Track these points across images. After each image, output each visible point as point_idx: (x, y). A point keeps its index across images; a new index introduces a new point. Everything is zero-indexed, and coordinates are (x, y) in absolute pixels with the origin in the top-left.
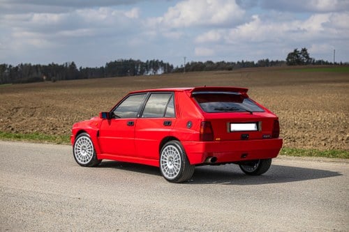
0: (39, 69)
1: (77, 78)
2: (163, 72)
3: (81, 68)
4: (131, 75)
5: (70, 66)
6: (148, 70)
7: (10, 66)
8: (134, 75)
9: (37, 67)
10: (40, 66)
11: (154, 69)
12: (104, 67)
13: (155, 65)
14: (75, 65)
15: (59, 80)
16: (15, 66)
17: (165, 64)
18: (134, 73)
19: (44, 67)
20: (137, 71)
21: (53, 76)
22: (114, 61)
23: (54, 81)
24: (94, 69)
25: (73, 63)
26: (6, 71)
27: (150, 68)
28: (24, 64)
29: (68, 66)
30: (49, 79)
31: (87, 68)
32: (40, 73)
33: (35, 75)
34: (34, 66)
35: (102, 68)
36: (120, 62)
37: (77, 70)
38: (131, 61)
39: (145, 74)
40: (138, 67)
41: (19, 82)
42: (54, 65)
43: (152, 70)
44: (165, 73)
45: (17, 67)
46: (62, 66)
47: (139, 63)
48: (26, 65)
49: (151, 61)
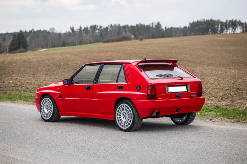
0: (127, 29)
1: (162, 37)
2: (241, 30)
3: (166, 28)
4: (212, 34)
5: (156, 26)
6: (227, 29)
7: (101, 27)
8: (215, 33)
9: (125, 27)
10: (128, 26)
11: (233, 28)
12: (188, 26)
13: (234, 24)
14: (160, 25)
15: (146, 38)
16: (105, 27)
17: (242, 23)
18: (215, 32)
19: (132, 27)
20: (218, 29)
21: (141, 35)
22: (196, 21)
23: (141, 40)
24: (178, 28)
25: (158, 23)
26: (97, 31)
27: (229, 27)
28: (113, 25)
29: (154, 26)
30: (136, 38)
31: (172, 28)
32: (128, 32)
33: (123, 34)
34: (123, 26)
35: (185, 27)
36: (202, 22)
37: (162, 29)
38: (211, 20)
39: (225, 32)
40: (218, 25)
41: (108, 42)
42: (141, 25)
43: (231, 28)
44: (243, 31)
45: (107, 28)
46: (148, 26)
47: (219, 22)
48: (115, 25)
49: (230, 21)
